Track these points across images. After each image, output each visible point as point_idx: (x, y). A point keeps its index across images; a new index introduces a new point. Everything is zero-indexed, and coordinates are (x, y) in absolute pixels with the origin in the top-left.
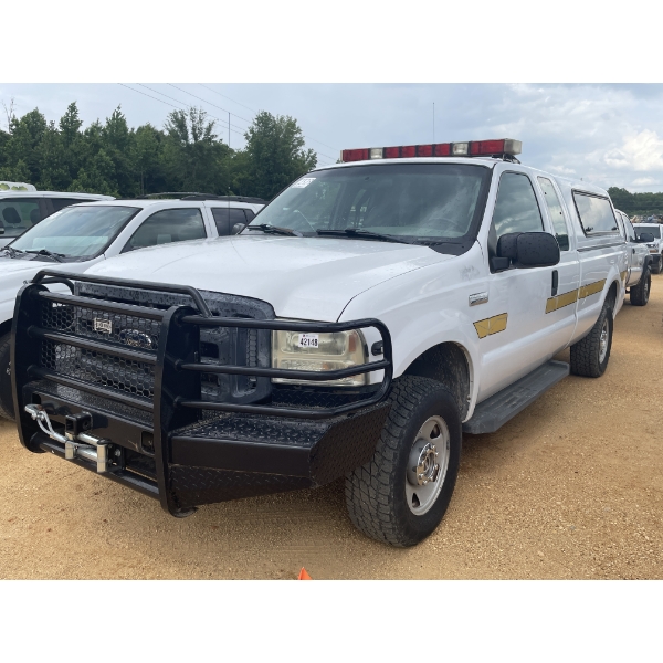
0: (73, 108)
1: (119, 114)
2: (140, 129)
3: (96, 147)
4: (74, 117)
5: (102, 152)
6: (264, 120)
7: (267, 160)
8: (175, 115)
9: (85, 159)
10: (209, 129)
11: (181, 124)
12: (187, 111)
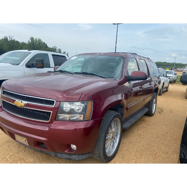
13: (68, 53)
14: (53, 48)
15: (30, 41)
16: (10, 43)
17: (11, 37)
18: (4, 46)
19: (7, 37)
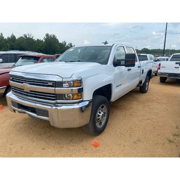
0: (1, 34)
1: (13, 35)
2: (20, 38)
3: (7, 42)
4: (2, 36)
5: (7, 44)
6: (47, 35)
7: (48, 44)
8: (24, 35)
9: (4, 45)
10: (32, 38)
11: (26, 37)
12: (27, 34)
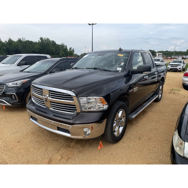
13: (73, 49)
14: (61, 45)
15: (40, 41)
16: (23, 44)
17: (23, 39)
18: (19, 47)
19: (20, 39)
